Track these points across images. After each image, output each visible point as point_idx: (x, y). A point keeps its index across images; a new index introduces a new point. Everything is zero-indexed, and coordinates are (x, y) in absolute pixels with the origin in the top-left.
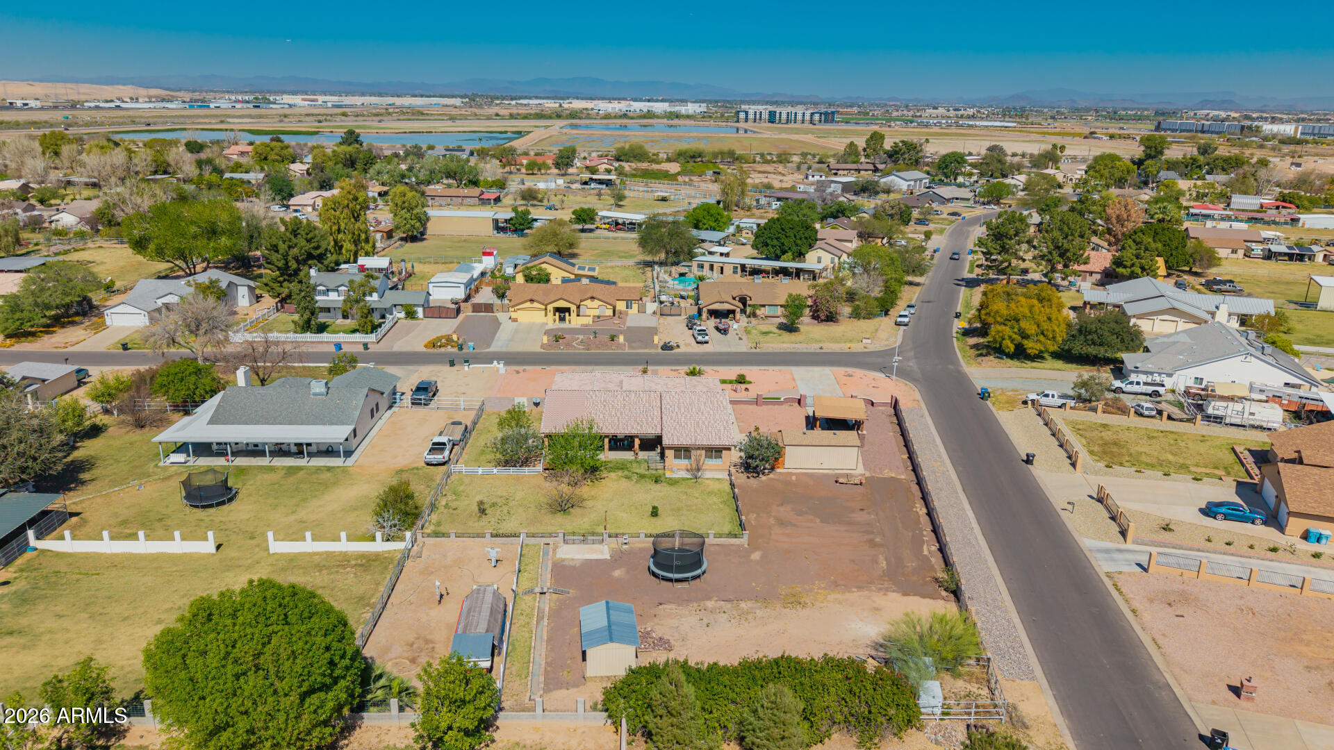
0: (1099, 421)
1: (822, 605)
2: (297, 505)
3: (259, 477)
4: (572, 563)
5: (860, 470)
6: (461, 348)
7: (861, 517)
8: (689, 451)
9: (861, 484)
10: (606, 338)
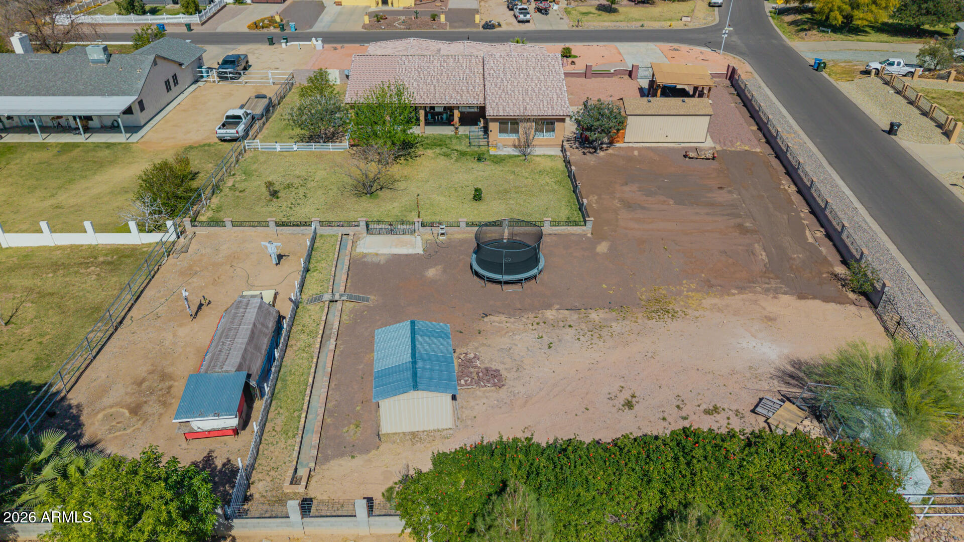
0: (952, 89)
1: (697, 314)
2: (60, 188)
3: (28, 155)
4: (375, 260)
5: (709, 143)
6: (283, 28)
7: (722, 197)
8: (517, 124)
9: (714, 158)
10: (428, 18)
